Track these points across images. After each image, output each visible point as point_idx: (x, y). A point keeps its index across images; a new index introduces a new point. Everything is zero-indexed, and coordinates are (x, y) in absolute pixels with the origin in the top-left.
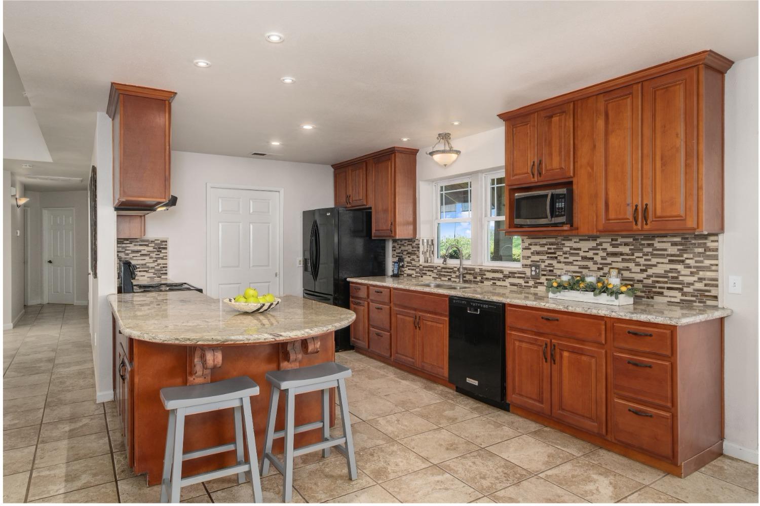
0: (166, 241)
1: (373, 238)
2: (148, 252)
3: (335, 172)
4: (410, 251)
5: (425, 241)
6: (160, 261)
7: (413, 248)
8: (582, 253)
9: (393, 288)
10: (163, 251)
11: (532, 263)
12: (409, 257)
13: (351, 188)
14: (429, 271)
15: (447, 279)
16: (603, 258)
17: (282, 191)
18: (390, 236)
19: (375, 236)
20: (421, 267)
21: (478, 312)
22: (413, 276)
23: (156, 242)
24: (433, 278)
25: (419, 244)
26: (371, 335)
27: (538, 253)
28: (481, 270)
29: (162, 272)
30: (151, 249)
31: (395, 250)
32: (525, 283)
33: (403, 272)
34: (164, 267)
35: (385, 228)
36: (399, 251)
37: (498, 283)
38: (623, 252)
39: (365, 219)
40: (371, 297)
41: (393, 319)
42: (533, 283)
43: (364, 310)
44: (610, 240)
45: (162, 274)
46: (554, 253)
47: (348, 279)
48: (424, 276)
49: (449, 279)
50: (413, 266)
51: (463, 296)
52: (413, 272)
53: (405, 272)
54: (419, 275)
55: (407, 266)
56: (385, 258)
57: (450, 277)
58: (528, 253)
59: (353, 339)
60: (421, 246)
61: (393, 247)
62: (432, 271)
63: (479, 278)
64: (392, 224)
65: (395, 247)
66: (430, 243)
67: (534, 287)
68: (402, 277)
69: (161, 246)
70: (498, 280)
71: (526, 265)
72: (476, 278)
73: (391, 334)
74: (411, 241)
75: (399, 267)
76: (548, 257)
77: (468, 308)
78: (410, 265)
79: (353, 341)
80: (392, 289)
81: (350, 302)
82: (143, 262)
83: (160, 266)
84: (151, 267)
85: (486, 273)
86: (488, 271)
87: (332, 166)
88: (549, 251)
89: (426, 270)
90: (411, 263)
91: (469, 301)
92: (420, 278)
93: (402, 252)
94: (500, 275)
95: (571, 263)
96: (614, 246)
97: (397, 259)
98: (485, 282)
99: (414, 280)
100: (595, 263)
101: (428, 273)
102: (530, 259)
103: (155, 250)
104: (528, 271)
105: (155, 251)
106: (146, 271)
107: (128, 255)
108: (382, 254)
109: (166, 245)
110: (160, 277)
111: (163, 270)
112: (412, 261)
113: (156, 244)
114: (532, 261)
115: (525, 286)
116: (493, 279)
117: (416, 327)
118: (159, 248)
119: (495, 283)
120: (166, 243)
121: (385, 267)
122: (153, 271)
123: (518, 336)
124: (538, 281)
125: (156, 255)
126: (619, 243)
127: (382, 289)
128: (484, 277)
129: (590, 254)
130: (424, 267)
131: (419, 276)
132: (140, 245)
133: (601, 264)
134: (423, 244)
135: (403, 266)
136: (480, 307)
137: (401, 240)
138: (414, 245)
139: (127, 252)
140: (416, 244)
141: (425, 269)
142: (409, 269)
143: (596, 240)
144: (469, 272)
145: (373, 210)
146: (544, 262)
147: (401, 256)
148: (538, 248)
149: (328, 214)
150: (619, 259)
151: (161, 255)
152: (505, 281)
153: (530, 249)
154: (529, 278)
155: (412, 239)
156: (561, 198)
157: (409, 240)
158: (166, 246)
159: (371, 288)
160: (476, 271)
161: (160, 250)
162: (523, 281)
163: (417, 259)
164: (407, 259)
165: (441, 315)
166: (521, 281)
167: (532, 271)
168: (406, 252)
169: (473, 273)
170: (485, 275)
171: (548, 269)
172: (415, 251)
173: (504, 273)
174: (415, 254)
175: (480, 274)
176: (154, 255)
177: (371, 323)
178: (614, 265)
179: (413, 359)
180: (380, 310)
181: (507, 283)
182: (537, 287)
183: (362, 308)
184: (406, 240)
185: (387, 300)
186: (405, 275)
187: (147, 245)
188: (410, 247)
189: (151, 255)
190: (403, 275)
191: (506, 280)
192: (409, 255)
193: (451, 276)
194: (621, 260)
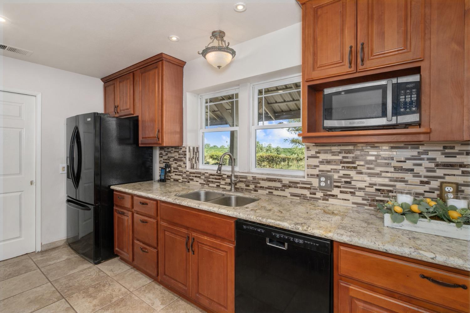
1: (140, 145)
3: (104, 85)
4: (176, 157)
5: (191, 148)
7: (179, 155)
8: (394, 163)
9: (160, 200)
11: (320, 173)
12: (176, 163)
13: (118, 99)
14: (196, 177)
15: (215, 185)
16: (429, 170)
17: (39, 96)
18: (157, 144)
19: (142, 144)
20: (188, 173)
21: (284, 246)
22: (179, 181)
24: (200, 183)
25: (186, 151)
26: (135, 248)
27: (328, 162)
28: (254, 178)
31: (162, 157)
32: (310, 194)
33: (170, 177)
35: (152, 135)
36: (166, 157)
37: (275, 192)
38: (465, 163)
39: (132, 127)
40: (136, 208)
41: (161, 235)
42: (322, 194)
43: (128, 220)
44: (442, 148)
46: (353, 163)
47: (112, 187)
48: (191, 182)
49: (218, 186)
50: (179, 172)
51: (258, 222)
52: (180, 177)
53: (172, 177)
54: (186, 180)
55: (174, 172)
56: (152, 164)
57: (218, 184)
58: (315, 162)
59: (117, 249)
60: (188, 153)
61: (160, 154)
62: (199, 177)
63: (252, 187)
64: (159, 132)
65: (162, 154)
66: (196, 151)
67: (323, 200)
68: (168, 182)
70: (276, 190)
71: (311, 175)
72: (248, 186)
73: (158, 252)
74: (177, 148)
75: (166, 173)
76: (343, 167)
77: (268, 239)
78: (177, 170)
79: (117, 251)
80: (159, 202)
81: (114, 210)
85: (260, 181)
86: (263, 180)
87: (102, 79)
88: (345, 160)
89: (193, 176)
90: (178, 169)
91: (270, 230)
92: (187, 183)
93: (169, 158)
94: (279, 185)
95: (378, 174)
96: (447, 155)
97: (164, 164)
98: (259, 190)
99: (180, 185)
100: (417, 175)
101: (195, 179)
102: (318, 169)
104: (315, 182)
108: (149, 160)
112: (179, 167)
114: (320, 171)
115: (310, 197)
116: (269, 188)
117: (189, 250)
119: (272, 193)
121: (152, 172)
123: (364, 294)
124: (329, 193)
126: (457, 151)
127: (147, 201)
128: (259, 185)
129: (409, 165)
130: (190, 173)
131: (186, 182)
133: (425, 177)
134: (189, 151)
135: (170, 172)
136: (288, 241)
137: (168, 147)
138: (181, 152)
140: (183, 151)
141: (191, 175)
142: (176, 175)
143: (418, 148)
144: (241, 179)
145: (140, 119)
146: (339, 172)
147: (168, 162)
148: (329, 157)
149: (89, 120)
150: (459, 172)
152: (284, 190)
153: (318, 157)
154: (317, 189)
155: (178, 147)
156: (408, 89)
157: (176, 147)
159: (135, 198)
160: (248, 179)
162: (309, 192)
163: (183, 166)
164: (174, 165)
165: (223, 239)
166: (306, 192)
167: (320, 181)
168: (173, 159)
169: (245, 181)
170: (259, 183)
171: (343, 180)
172: (182, 157)
173: (283, 182)
174: (181, 160)
175: (252, 182)
177: (135, 235)
178: (448, 179)
179: (185, 286)
180: (145, 224)
181: (287, 192)
182: (327, 200)
183: (126, 218)
184: (172, 147)
185: (153, 213)
186: (172, 180)
188: (177, 154)
190: (170, 179)
191: (286, 190)
192: (176, 162)
193: (220, 182)
194: (460, 173)
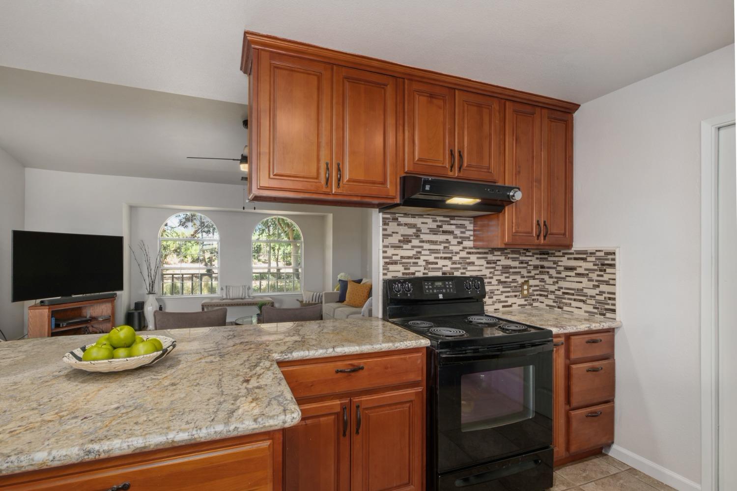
0: (614, 253)
2: (586, 270)
6: (603, 287)
10: (608, 270)
23: (598, 254)
29: (607, 307)
30: (590, 266)
34: (610, 299)
45: (606, 309)
69: (606, 262)
82: (580, 286)
83: (604, 295)
84: (591, 296)
103: (596, 267)
105: (596, 270)
106: (583, 301)
107: (560, 273)
109: (614, 260)
110: (604, 315)
111: (608, 304)
113: (598, 259)
118: (603, 265)
120: (612, 257)
122: (593, 302)
125: (598, 276)
132: (575, 259)
139: (559, 268)
151: (606, 277)
158: (612, 262)
161: (605, 267)
176: (594, 276)
187: (584, 259)
189: (590, 275)
